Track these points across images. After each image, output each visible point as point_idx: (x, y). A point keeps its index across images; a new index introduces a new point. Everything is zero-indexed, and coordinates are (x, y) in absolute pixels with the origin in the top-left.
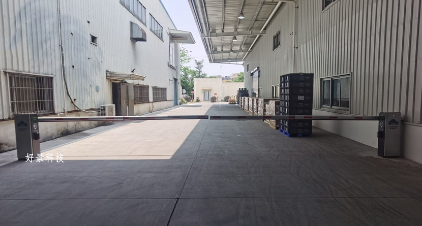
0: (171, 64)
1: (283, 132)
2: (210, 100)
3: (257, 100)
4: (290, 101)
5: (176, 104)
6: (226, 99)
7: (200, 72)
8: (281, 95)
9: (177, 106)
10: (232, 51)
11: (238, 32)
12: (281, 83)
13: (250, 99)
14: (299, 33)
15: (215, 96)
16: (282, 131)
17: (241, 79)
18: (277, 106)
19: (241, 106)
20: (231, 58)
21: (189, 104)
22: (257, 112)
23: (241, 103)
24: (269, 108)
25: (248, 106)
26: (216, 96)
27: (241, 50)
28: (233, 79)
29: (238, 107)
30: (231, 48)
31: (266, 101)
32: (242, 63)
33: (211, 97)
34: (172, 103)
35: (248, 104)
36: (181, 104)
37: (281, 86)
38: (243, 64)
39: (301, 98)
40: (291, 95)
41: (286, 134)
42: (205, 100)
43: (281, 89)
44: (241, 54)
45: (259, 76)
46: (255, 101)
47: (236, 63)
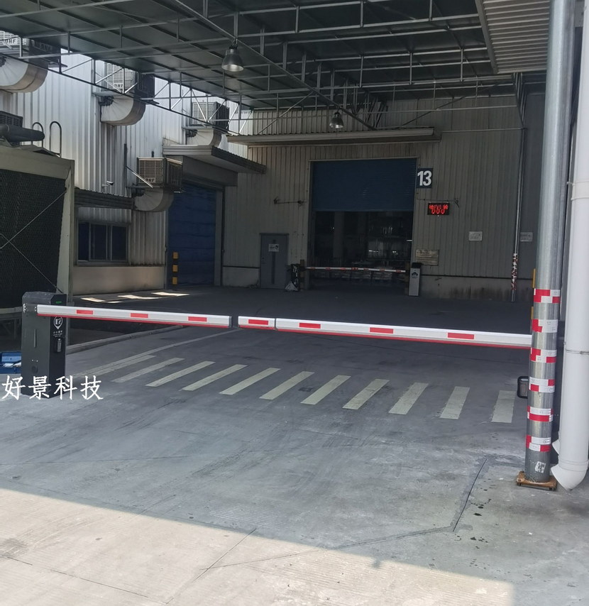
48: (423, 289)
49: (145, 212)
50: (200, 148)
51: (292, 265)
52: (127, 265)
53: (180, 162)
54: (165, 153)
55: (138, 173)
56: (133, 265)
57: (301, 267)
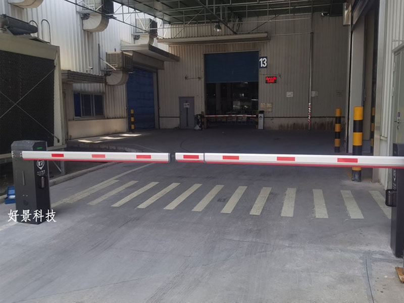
48: (265, 125)
49: (113, 85)
50: (142, 46)
51: (197, 115)
52: (104, 118)
53: (131, 54)
54: (122, 50)
55: (107, 62)
56: (108, 118)
57: (202, 116)
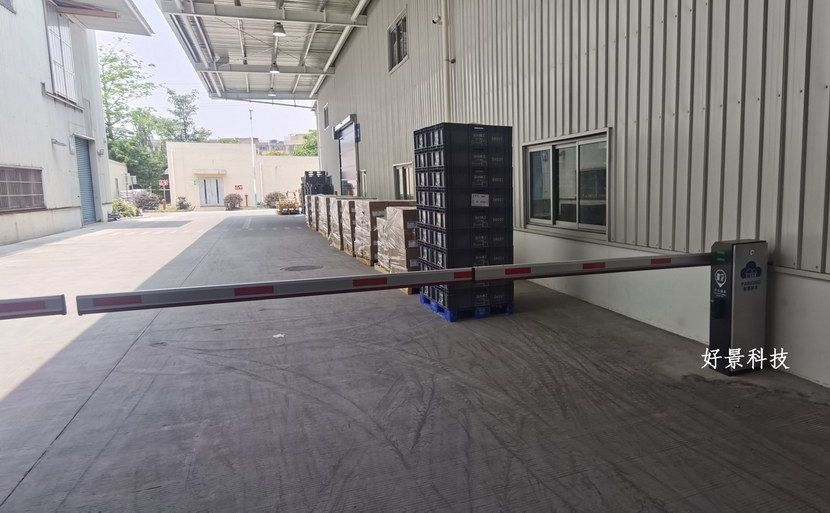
0: (60, 90)
1: (433, 303)
2: (222, 203)
3: (352, 205)
4: (450, 211)
5: (92, 218)
6: (271, 201)
7: (186, 124)
8: (419, 189)
9: (99, 225)
10: (275, 66)
11: (286, 12)
12: (418, 153)
13: (333, 200)
14: (458, 20)
15: (238, 192)
16: (427, 301)
17: (312, 147)
18: (410, 225)
19: (310, 220)
20: (276, 87)
21: (148, 217)
22: (354, 239)
23: (310, 212)
24: (386, 230)
25: (329, 220)
26: (241, 193)
27: (302, 68)
28: (291, 147)
29: (302, 224)
30: (274, 57)
31: (377, 208)
32: (311, 103)
33: (225, 194)
34: (76, 216)
35: (329, 216)
36: (113, 217)
37: (417, 162)
38: (314, 109)
39: (480, 200)
40: (450, 190)
41: (440, 310)
42: (206, 205)
43: (418, 171)
44: (305, 78)
45: (357, 140)
46: (346, 209)
47: (292, 102)
